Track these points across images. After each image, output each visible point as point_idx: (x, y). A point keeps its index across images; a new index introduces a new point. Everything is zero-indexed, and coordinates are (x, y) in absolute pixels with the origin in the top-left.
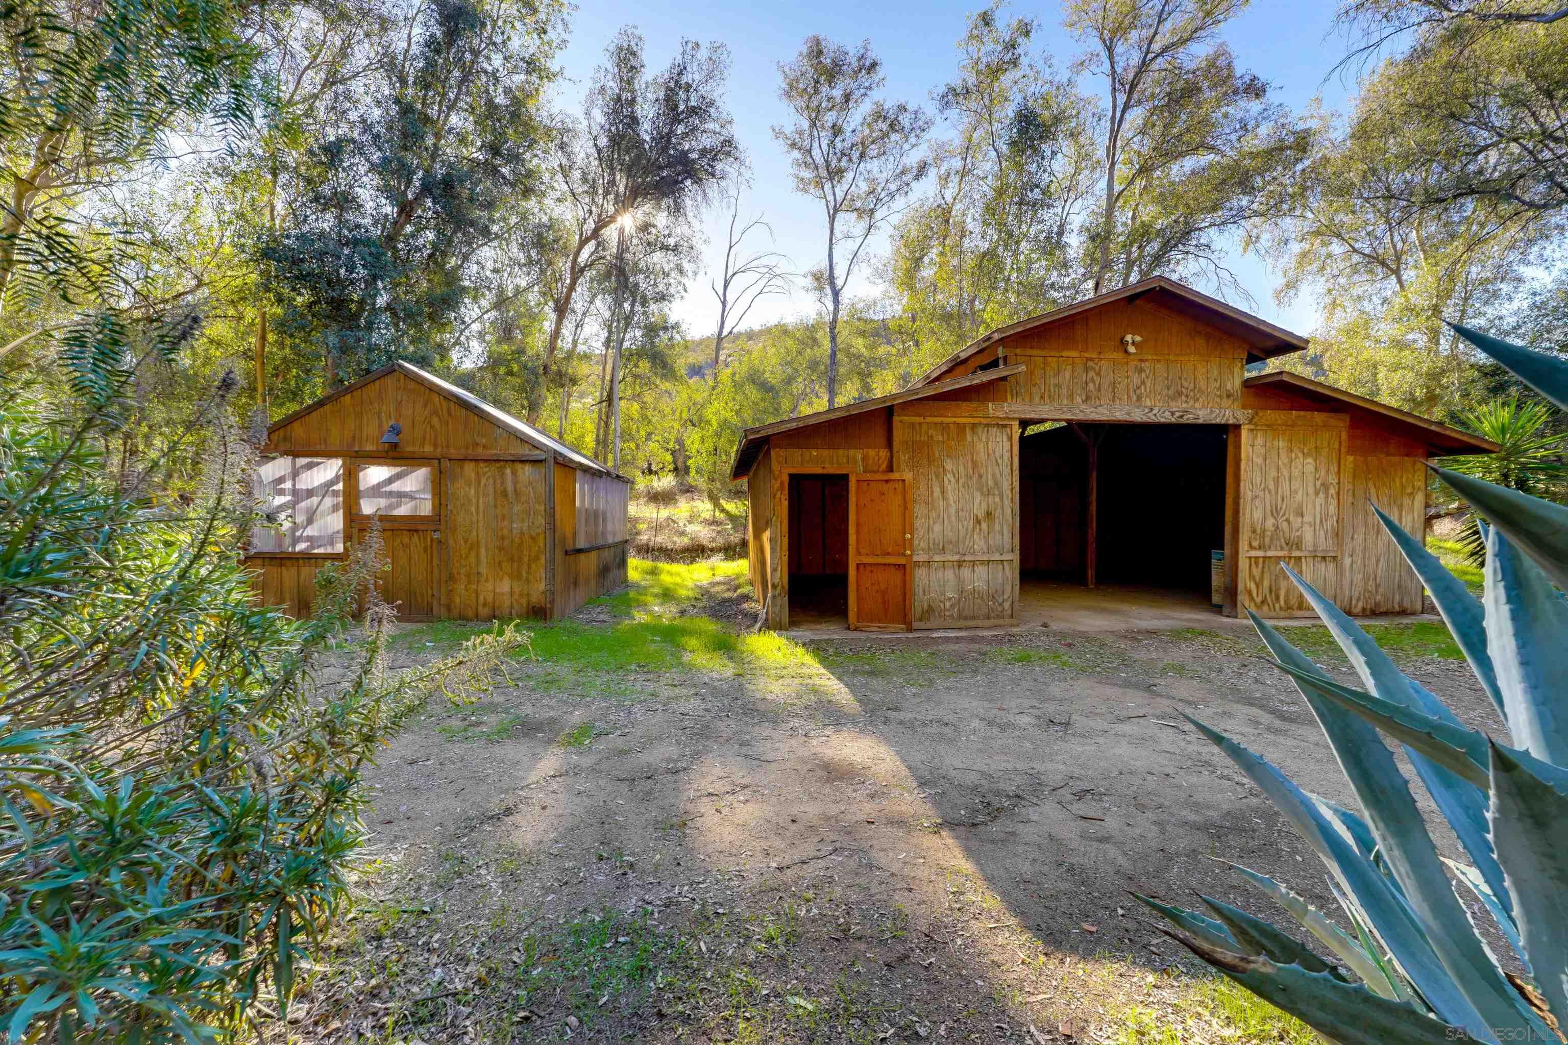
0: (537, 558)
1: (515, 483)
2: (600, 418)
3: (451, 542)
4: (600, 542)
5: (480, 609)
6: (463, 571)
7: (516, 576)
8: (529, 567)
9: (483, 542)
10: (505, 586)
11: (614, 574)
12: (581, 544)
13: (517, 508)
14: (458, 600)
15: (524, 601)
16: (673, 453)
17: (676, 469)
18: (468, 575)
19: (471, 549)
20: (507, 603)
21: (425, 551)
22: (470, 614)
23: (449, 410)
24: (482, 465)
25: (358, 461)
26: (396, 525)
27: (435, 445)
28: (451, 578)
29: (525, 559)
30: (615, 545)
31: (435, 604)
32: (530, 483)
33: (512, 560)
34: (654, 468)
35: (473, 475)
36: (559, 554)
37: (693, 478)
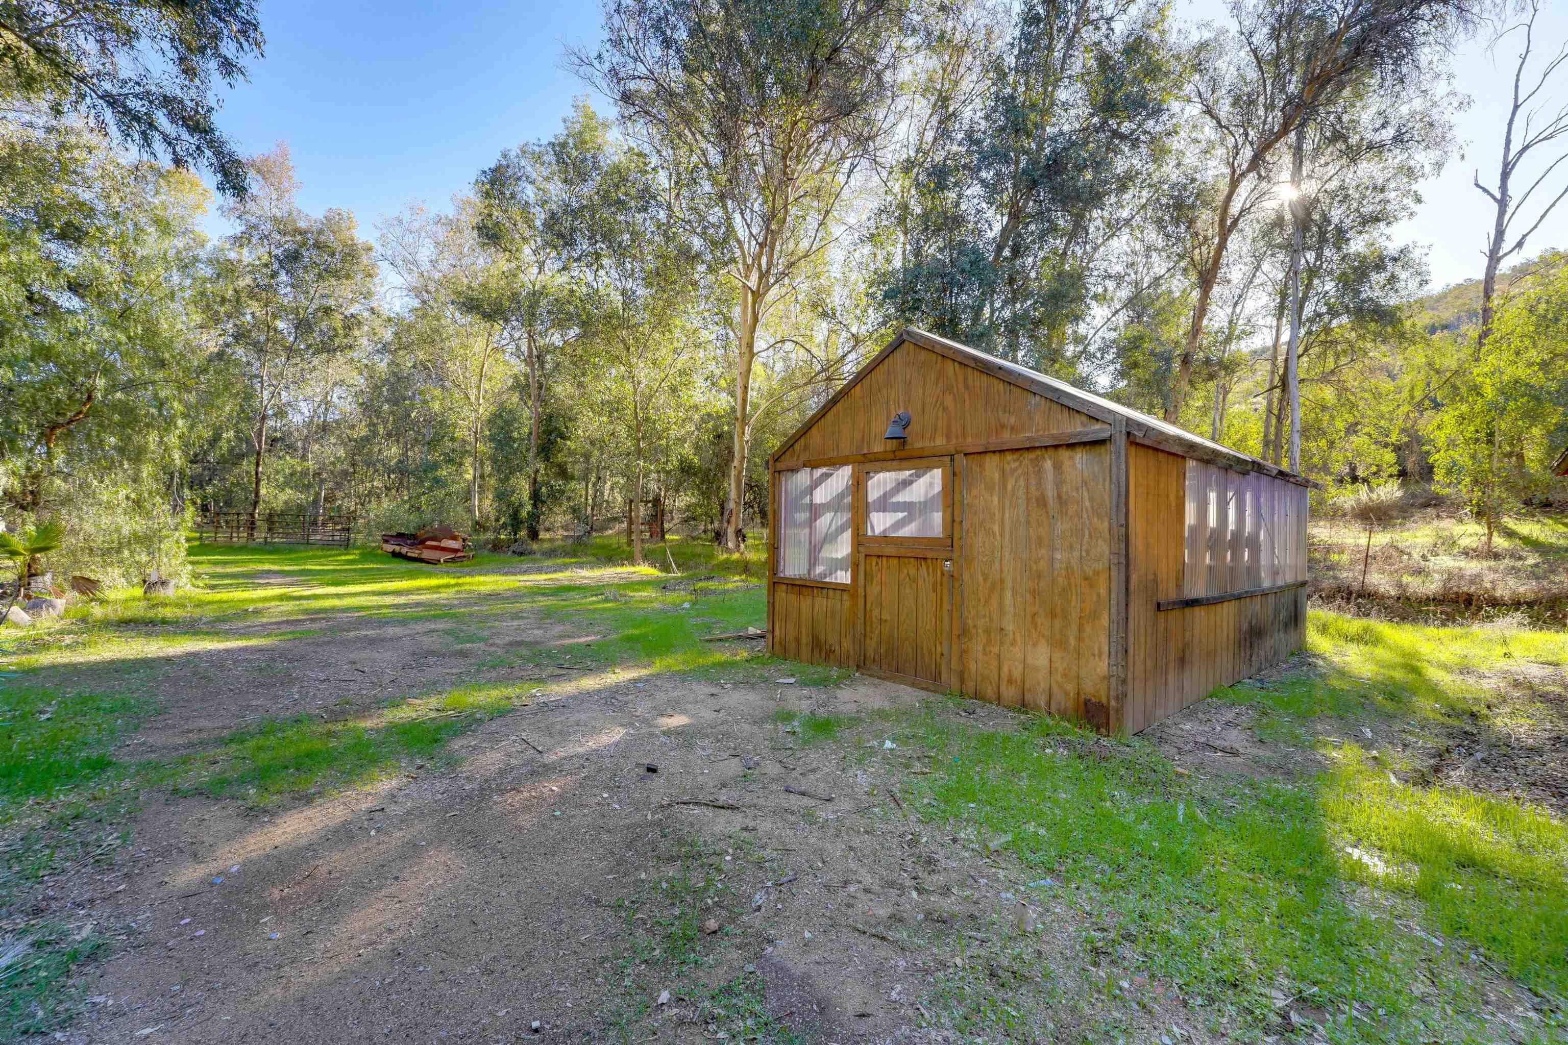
0: (1094, 616)
1: (1059, 484)
2: (1269, 411)
3: (966, 577)
4: (1244, 586)
5: (1003, 688)
6: (981, 623)
7: (1058, 643)
8: (1081, 629)
9: (1009, 584)
10: (1041, 657)
11: (1276, 640)
12: (1197, 589)
13: (1062, 526)
14: (973, 666)
15: (1070, 687)
16: (1397, 449)
17: (1403, 474)
18: (988, 632)
19: (992, 589)
20: (1044, 685)
21: (935, 590)
22: (990, 692)
23: (965, 379)
24: (1009, 457)
25: (868, 467)
26: (902, 552)
27: (948, 438)
28: (965, 633)
29: (1074, 615)
30: (1278, 591)
31: (944, 668)
32: (1085, 483)
33: (1053, 615)
34: (1360, 473)
35: (997, 476)
36: (1140, 610)
37: (1439, 485)
